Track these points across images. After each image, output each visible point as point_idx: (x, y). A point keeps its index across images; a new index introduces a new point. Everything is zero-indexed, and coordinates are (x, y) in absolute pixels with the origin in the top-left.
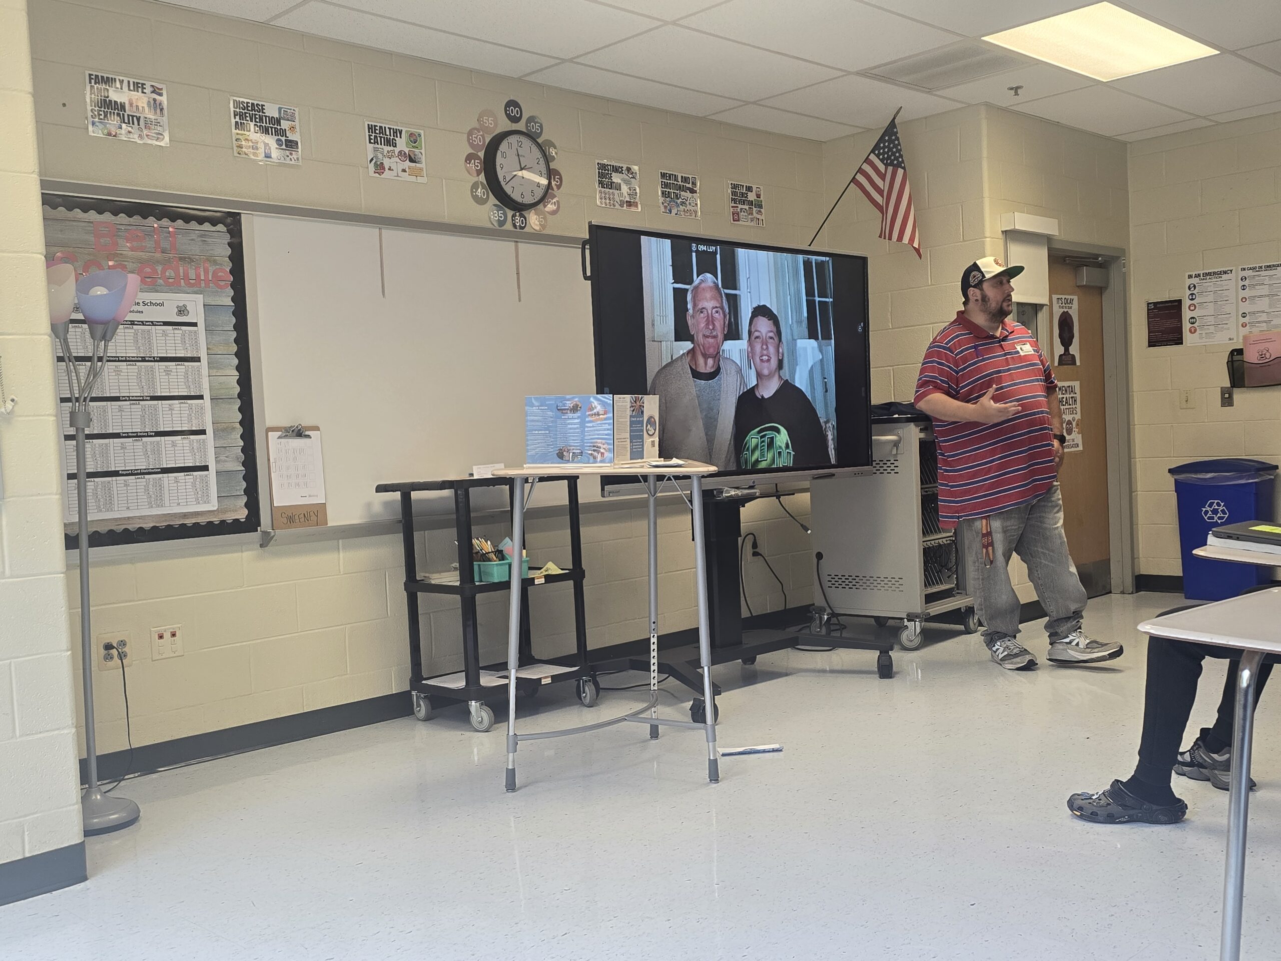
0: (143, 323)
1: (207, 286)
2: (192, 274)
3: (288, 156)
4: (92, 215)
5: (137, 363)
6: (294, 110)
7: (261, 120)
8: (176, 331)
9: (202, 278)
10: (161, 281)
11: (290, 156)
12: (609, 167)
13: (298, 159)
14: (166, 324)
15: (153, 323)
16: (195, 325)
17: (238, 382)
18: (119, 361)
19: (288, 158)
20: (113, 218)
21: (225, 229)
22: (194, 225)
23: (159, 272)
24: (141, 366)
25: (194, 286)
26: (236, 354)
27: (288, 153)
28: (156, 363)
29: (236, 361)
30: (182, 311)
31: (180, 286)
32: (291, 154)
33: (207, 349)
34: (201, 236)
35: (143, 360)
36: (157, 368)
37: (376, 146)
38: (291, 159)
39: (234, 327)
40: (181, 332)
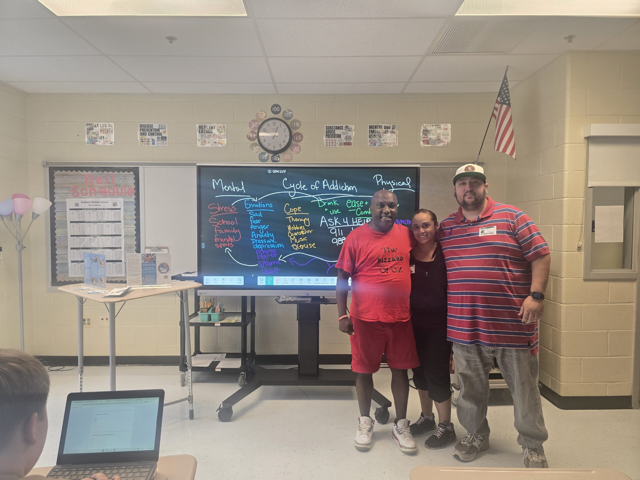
0: (100, 209)
1: (125, 195)
2: (120, 191)
3: (162, 143)
4: (84, 172)
5: (97, 223)
6: (166, 125)
7: (151, 130)
8: (112, 212)
9: (124, 192)
10: (108, 194)
11: (163, 143)
12: (334, 127)
13: (166, 144)
14: (108, 209)
15: (104, 209)
16: (120, 209)
17: (135, 230)
18: (91, 223)
19: (162, 144)
20: (92, 173)
21: (133, 173)
22: (121, 173)
23: (107, 191)
24: (99, 224)
25: (120, 195)
26: (135, 220)
27: (162, 142)
28: (104, 223)
29: (135, 222)
30: (115, 204)
31: (115, 195)
32: (163, 142)
33: (124, 218)
34: (124, 177)
35: (100, 222)
36: (104, 225)
37: (202, 134)
38: (163, 144)
39: (135, 209)
40: (114, 212)
